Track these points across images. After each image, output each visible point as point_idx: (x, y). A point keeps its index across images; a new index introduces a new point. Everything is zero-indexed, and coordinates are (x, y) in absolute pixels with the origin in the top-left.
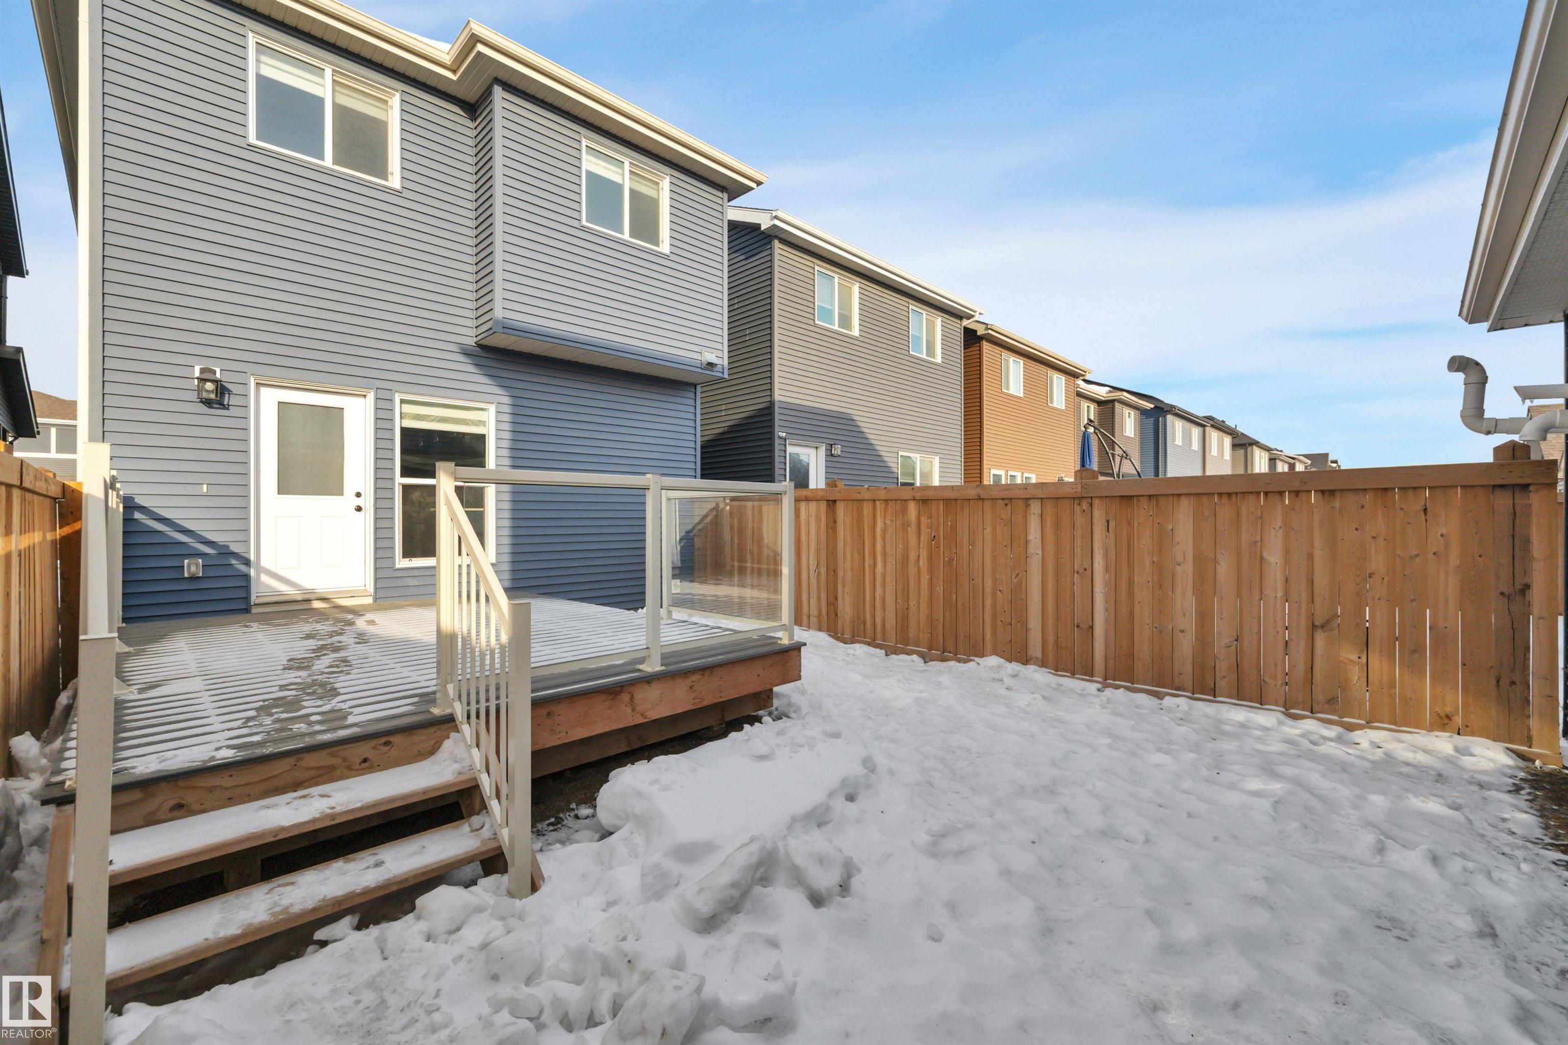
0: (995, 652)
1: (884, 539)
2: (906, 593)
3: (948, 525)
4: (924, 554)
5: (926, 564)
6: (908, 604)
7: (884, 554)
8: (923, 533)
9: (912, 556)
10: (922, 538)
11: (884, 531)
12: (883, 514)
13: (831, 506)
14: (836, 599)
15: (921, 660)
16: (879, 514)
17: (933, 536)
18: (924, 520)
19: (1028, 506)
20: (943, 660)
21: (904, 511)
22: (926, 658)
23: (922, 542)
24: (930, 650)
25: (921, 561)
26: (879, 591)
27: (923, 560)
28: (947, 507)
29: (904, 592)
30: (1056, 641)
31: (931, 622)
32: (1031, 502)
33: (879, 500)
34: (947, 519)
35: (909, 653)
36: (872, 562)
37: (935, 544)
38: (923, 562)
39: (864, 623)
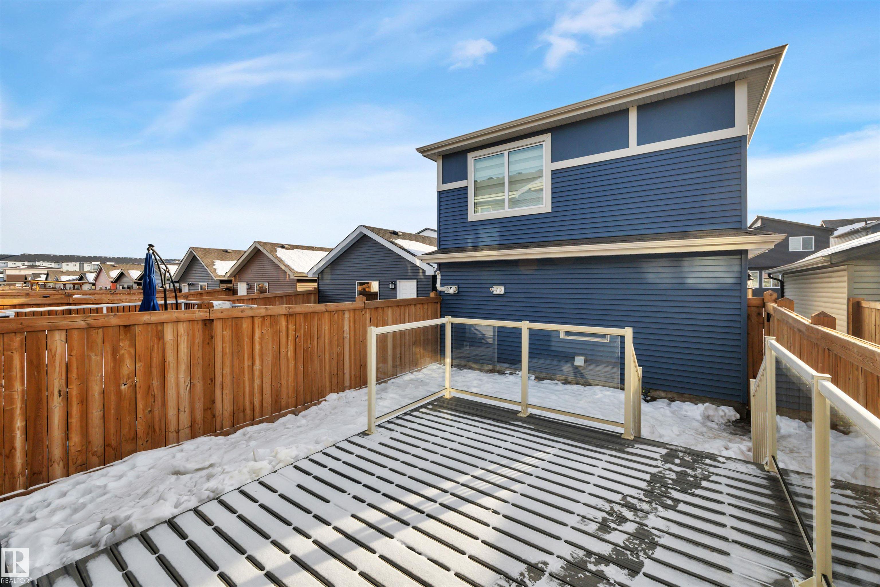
0: (332, 392)
1: (261, 344)
2: (279, 376)
3: (306, 328)
4: (291, 348)
5: (292, 354)
6: (280, 384)
7: (262, 355)
8: (290, 336)
9: (283, 351)
10: (290, 338)
11: (262, 338)
12: (260, 326)
13: (208, 324)
14: (214, 402)
15: (293, 416)
16: (256, 326)
17: (296, 336)
18: (291, 327)
19: (344, 314)
20: (307, 408)
21: (278, 323)
22: (295, 413)
23: (290, 341)
24: (296, 407)
25: (289, 353)
26: (257, 382)
27: (291, 353)
28: (305, 317)
29: (277, 376)
30: (355, 375)
31: (296, 390)
32: (345, 312)
33: (257, 316)
34: (305, 324)
35: (285, 415)
36: (250, 363)
37: (298, 341)
38: (290, 354)
39: (244, 411)
